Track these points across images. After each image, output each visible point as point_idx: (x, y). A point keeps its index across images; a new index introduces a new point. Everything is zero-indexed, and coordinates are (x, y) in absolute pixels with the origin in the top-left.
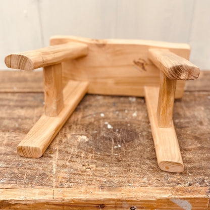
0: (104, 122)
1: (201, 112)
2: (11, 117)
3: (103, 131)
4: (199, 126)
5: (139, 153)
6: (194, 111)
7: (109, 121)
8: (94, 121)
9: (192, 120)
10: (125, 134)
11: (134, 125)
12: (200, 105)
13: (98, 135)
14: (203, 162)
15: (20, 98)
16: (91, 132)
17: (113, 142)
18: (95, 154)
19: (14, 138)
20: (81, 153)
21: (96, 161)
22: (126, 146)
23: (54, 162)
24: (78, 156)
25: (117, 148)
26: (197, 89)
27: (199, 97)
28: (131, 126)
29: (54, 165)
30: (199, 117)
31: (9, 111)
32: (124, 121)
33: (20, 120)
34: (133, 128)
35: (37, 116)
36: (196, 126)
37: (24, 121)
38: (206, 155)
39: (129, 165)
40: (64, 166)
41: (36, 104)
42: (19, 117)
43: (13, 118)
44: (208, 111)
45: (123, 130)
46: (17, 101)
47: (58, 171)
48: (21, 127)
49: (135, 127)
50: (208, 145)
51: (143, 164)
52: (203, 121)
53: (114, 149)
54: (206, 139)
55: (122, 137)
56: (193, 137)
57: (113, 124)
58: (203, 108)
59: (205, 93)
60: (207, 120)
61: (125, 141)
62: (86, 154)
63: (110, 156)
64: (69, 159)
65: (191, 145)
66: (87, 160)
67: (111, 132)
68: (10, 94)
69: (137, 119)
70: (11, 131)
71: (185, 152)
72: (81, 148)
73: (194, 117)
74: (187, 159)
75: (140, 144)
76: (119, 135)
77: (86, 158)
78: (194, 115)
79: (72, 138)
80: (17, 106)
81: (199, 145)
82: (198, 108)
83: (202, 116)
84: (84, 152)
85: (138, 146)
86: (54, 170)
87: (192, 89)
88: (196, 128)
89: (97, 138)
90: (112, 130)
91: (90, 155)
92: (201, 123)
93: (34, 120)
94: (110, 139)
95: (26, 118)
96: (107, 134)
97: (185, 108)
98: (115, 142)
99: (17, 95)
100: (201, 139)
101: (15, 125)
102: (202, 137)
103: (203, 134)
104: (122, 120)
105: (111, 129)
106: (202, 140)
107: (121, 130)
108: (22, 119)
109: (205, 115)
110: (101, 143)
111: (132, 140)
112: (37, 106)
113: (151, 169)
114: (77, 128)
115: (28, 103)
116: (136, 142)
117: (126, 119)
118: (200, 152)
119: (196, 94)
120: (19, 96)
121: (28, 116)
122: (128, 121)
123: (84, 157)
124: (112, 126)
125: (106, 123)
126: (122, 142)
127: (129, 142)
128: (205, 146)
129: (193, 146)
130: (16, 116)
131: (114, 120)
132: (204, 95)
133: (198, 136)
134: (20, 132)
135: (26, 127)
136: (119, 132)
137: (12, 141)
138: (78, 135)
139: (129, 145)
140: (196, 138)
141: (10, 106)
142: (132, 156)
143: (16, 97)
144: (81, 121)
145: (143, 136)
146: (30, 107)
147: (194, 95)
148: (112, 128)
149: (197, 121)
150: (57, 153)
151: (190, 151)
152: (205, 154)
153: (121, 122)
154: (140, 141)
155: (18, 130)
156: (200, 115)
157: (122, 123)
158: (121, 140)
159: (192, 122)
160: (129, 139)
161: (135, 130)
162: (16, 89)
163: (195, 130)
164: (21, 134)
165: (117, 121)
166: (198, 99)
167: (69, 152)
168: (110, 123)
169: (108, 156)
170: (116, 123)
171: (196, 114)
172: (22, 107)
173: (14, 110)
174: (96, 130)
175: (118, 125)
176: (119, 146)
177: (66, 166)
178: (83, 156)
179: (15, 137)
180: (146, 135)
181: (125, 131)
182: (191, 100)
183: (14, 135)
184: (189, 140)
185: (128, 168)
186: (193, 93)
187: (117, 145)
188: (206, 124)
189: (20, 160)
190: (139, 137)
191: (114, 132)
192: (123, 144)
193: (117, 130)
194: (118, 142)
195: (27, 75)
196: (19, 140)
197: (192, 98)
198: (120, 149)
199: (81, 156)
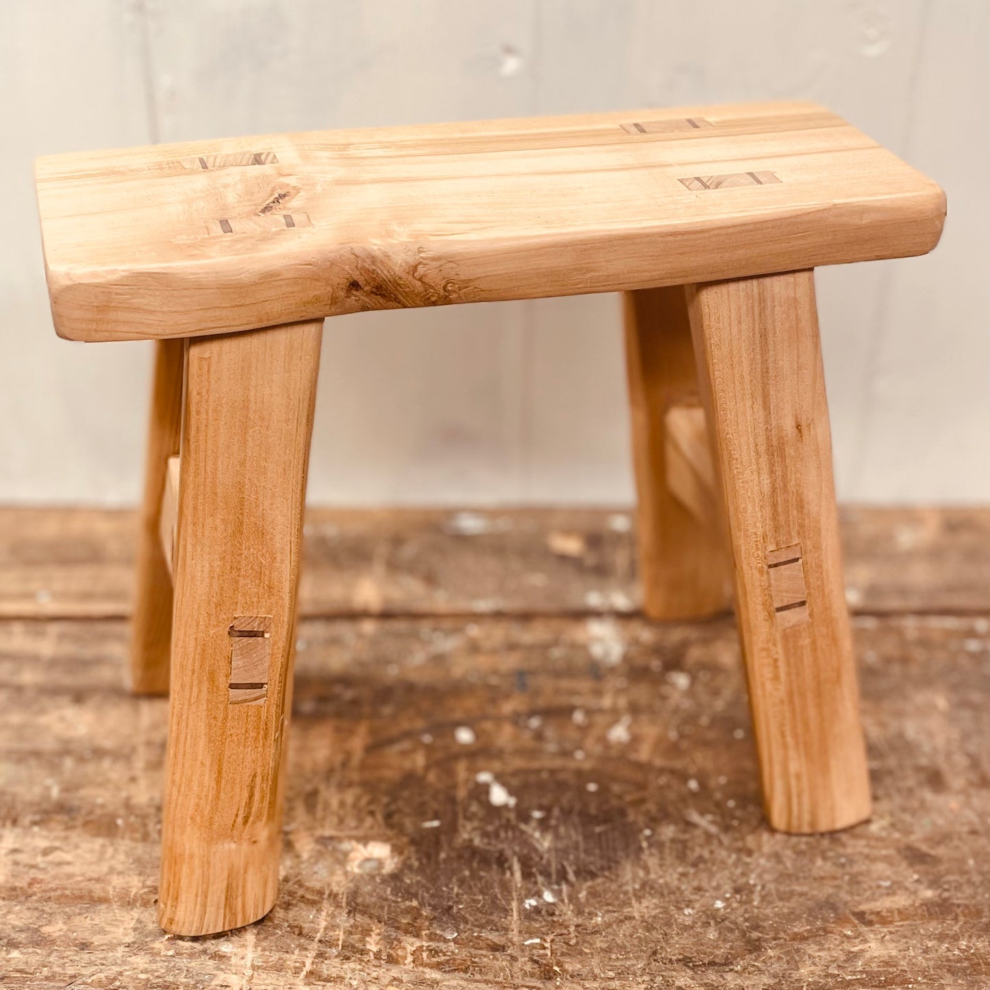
0: (474, 770)
1: (935, 723)
2: (27, 746)
3: (468, 818)
4: (928, 795)
5: (641, 932)
6: (900, 714)
7: (497, 765)
8: (427, 768)
9: (892, 762)
10: (576, 837)
11: (616, 788)
12: (926, 682)
13: (443, 838)
14: (948, 978)
15: (69, 649)
16: (408, 824)
17: (518, 875)
18: (431, 937)
19: (39, 860)
20: (367, 932)
21: (435, 975)
22: (582, 895)
23: (234, 980)
24: (352, 951)
25: (537, 910)
26: (915, 603)
27: (925, 642)
28: (603, 790)
30: (927, 748)
31: (16, 718)
32: (572, 765)
33: (69, 763)
34: (614, 802)
35: (150, 744)
36: (910, 791)
37: (90, 768)
38: (963, 943)
42: (66, 749)
43: (37, 754)
44: (966, 714)
45: (567, 812)
46: (53, 663)
48: (74, 799)
49: (620, 797)
50: (968, 891)
52: (944, 767)
53: (522, 911)
54: (963, 861)
55: (562, 853)
56: (899, 851)
57: (515, 782)
58: (941, 702)
59: (950, 623)
60: (961, 761)
61: (577, 873)
62: (389, 941)
63: (503, 948)
64: (308, 967)
65: (891, 892)
66: (395, 972)
67: (508, 826)
68: (17, 628)
69: (633, 756)
70: (27, 820)
71: (864, 929)
72: (365, 910)
73: (903, 746)
74: (874, 967)
75: (647, 887)
76: (545, 843)
77: (392, 960)
78: (901, 735)
79: (319, 856)
80: (53, 691)
81: (929, 894)
82: (920, 698)
83: (940, 741)
84: (377, 929)
85: (639, 899)
87: (892, 603)
88: (915, 804)
89: (443, 855)
90: (513, 816)
91: (410, 944)
93: (139, 764)
94: (502, 861)
95: (99, 753)
96: (485, 834)
98: (527, 875)
99: (54, 629)
100: (936, 860)
101: (48, 788)
102: (940, 851)
103: (944, 838)
104: (557, 763)
105: (506, 807)
106: (942, 868)
107: (556, 812)
108: (81, 760)
109: (955, 735)
110: (462, 882)
111: (611, 865)
114: (342, 804)
115: (104, 674)
116: (629, 876)
117: (579, 755)
118: (934, 926)
119: (910, 625)
120: (62, 637)
121: (108, 744)
122: (587, 765)
123: (378, 956)
124: (511, 792)
125: (484, 777)
126: (563, 875)
127: (593, 875)
128: (959, 898)
129: (901, 901)
130: (48, 744)
131: (519, 763)
132: (949, 633)
133: (924, 848)
134: (68, 828)
135: (100, 801)
136: (544, 824)
137: (33, 873)
138: (350, 838)
139: (593, 894)
140: (915, 857)
141: (19, 689)
142: (608, 950)
143: (47, 645)
144: (363, 767)
145: (660, 846)
147: (900, 632)
148: (512, 802)
149: (919, 769)
150: (251, 936)
151: (884, 921)
152: (956, 938)
153: (553, 772)
154: (647, 870)
155: (65, 818)
156: (930, 735)
157: (562, 776)
158: (553, 868)
159: (890, 772)
160: (594, 862)
161: (622, 812)
162: (46, 604)
164: (75, 836)
165: (536, 765)
166: (919, 654)
167: (306, 926)
168: (500, 778)
169: (496, 948)
170: (532, 779)
171: (911, 729)
172: (79, 697)
173: (42, 711)
174: (436, 817)
175: (541, 787)
176: (548, 897)
178: (374, 948)
179: (46, 852)
180: (673, 841)
181: (575, 819)
182: (888, 660)
183: (43, 844)
184: (880, 867)
186: (894, 622)
187: (539, 894)
188: (957, 782)
189: (71, 971)
190: (641, 849)
191: (523, 827)
192: (564, 887)
193: (537, 814)
194: (540, 879)
195: (103, 527)
196: (68, 869)
197: (890, 646)
198: (551, 910)
199: (363, 952)
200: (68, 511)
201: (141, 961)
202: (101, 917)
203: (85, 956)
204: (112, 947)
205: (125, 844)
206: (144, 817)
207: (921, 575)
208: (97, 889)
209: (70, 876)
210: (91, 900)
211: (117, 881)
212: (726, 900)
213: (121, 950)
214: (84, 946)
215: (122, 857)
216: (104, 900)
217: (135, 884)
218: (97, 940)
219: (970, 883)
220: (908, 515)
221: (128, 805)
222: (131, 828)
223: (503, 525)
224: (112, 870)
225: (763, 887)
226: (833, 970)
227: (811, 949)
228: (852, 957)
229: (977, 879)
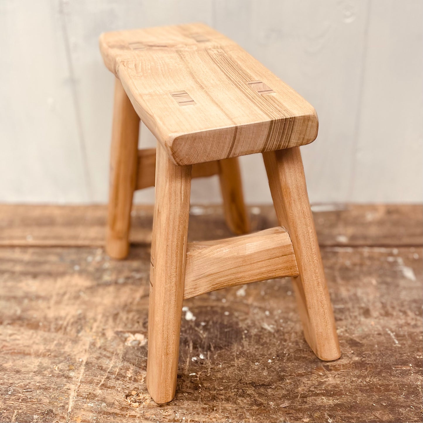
0: (182, 306)
1: (370, 290)
2: (12, 294)
4: (363, 319)
5: (236, 372)
6: (356, 286)
7: (191, 304)
9: (350, 305)
10: (217, 333)
11: (236, 314)
12: (369, 274)
14: (359, 394)
15: (35, 258)
17: (191, 348)
19: (8, 338)
20: (128, 369)
22: (215, 356)
23: (72, 387)
24: (121, 376)
25: (196, 362)
26: (369, 242)
27: (371, 258)
28: (231, 315)
29: (73, 394)
30: (365, 300)
31: (10, 284)
32: (220, 304)
33: (26, 301)
34: (235, 320)
35: (58, 294)
36: (356, 317)
37: (34, 303)
38: (368, 379)
39: (214, 398)
40: (91, 396)
41: (61, 269)
42: (27, 296)
43: (15, 298)
44: (384, 287)
45: (215, 323)
46: (28, 263)
47: (76, 407)
48: (25, 315)
49: (237, 317)
50: (373, 358)
51: (240, 396)
52: (371, 308)
53: (191, 362)
54: (373, 346)
55: (210, 339)
56: (347, 341)
57: (196, 311)
58: (374, 282)
59: (383, 250)
60: (379, 305)
61: (215, 347)
62: (136, 373)
63: (180, 377)
64: (102, 382)
66: (136, 385)
67: (191, 328)
68: (17, 250)
69: (245, 301)
70: (6, 322)
71: (327, 372)
72: (128, 361)
73: (356, 299)
74: (329, 388)
75: (242, 354)
76: (204, 335)
77: (136, 380)
78: (355, 295)
79: (114, 339)
80: (25, 274)
81: (357, 359)
82: (366, 280)
83: (371, 297)
84: (132, 368)
85: (238, 358)
86: (71, 404)
87: (361, 242)
88: (357, 322)
90: (193, 324)
92: (367, 313)
93: (52, 302)
94: (186, 342)
95: (38, 297)
97: (339, 281)
98: (195, 347)
99: (31, 250)
100: (362, 345)
101: (16, 311)
102: (364, 341)
103: (366, 336)
104: (215, 304)
105: (191, 321)
106: (364, 348)
107: (211, 323)
108: (31, 300)
109: (378, 295)
111: (229, 344)
112: (63, 274)
113: (255, 408)
114: (127, 319)
115: (47, 268)
116: (235, 349)
117: (224, 301)
118: (357, 372)
119: (366, 251)
120: (34, 253)
121: (42, 294)
122: (226, 305)
123: (130, 379)
124: (194, 314)
125: (185, 309)
126: (209, 348)
127: (221, 348)
128: (368, 361)
129: (345, 361)
130: (20, 294)
131: (198, 303)
132: (382, 254)
133: (358, 340)
134: (21, 326)
135: (35, 316)
136: (205, 328)
137: (4, 343)
138: (128, 332)
139: (220, 356)
140: (353, 344)
141: (13, 273)
142: (222, 379)
143: (27, 257)
144: (138, 304)
145: (250, 337)
146: (50, 275)
147: (361, 254)
148: (194, 319)
149: (360, 308)
150: (82, 369)
151: (336, 370)
152: (365, 377)
153: (212, 307)
154: (243, 346)
155: (20, 322)
156: (367, 294)
157: (215, 309)
158: (206, 345)
159: (348, 309)
160: (222, 343)
161: (237, 324)
162: (30, 241)
163: (353, 328)
164: (22, 329)
165: (205, 304)
166: (368, 263)
167: (104, 366)
168: (191, 310)
170: (204, 310)
171: (360, 292)
172: (35, 276)
173: (21, 281)
175: (206, 313)
176: (202, 357)
177: (95, 396)
178: (129, 376)
179: (11, 335)
180: (255, 335)
181: (218, 326)
182: (355, 265)
183: (10, 332)
185: (211, 403)
186: (360, 250)
187: (198, 356)
188: (375, 314)
189: (11, 381)
190: (242, 338)
191: (196, 328)
192: (209, 353)
193: (203, 324)
194: (200, 349)
195: (57, 212)
196: (17, 342)
197: (356, 259)
198: (202, 362)
199: (125, 377)
200: (44, 206)
201: (38, 378)
202: (27, 361)
203: (18, 376)
204: (28, 372)
205: (41, 333)
206: (50, 323)
207: (373, 231)
208: (27, 350)
209: (18, 345)
210: (24, 354)
211: (35, 347)
212: (273, 359)
213: (31, 374)
214: (18, 372)
215: (39, 337)
216: (29, 354)
217: (42, 348)
218: (23, 370)
219: (374, 354)
220: (373, 207)
221: (45, 318)
222: (44, 326)
223: (210, 211)
224: (34, 343)
225: (289, 354)
226: (311, 389)
227: (304, 380)
228: (321, 383)
229: (377, 353)
